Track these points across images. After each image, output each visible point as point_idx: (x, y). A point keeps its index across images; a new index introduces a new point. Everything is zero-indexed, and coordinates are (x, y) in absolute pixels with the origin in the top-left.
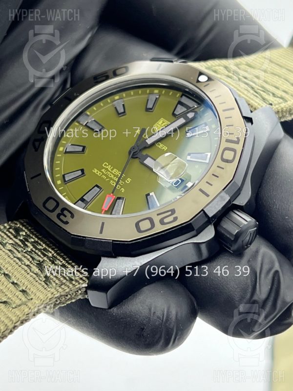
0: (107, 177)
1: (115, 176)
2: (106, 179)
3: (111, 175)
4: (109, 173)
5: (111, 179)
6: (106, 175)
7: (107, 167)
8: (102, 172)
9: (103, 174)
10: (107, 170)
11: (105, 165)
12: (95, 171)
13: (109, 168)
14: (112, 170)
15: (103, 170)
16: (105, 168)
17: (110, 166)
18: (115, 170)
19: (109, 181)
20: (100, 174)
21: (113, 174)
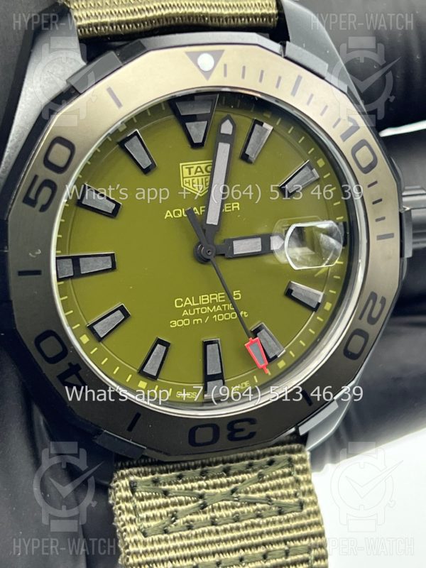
0: (203, 317)
1: (211, 305)
2: (204, 321)
3: (204, 310)
4: (198, 309)
5: (211, 314)
6: (196, 316)
7: (186, 304)
8: (186, 317)
9: (191, 318)
10: (188, 307)
11: (179, 303)
12: (176, 323)
13: (188, 302)
14: (197, 301)
15: (185, 313)
16: (183, 309)
17: (188, 298)
18: (201, 298)
19: (211, 319)
20: (186, 322)
21: (206, 306)
